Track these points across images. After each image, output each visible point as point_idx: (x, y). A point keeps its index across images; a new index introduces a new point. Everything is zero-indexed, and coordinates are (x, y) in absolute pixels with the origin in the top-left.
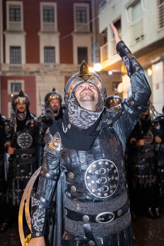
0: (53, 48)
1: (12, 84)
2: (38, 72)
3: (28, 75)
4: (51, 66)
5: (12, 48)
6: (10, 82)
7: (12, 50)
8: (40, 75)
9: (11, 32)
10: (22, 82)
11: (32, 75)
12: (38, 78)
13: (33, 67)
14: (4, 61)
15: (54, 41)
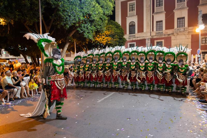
0: (184, 18)
1: (157, 42)
2: (173, 34)
3: (166, 36)
4: (182, 29)
5: (157, 22)
6: (156, 41)
7: (157, 23)
8: (174, 36)
9: (157, 13)
10: (163, 41)
11: (169, 36)
12: (173, 38)
13: (170, 31)
14: (153, 30)
15: (185, 13)
